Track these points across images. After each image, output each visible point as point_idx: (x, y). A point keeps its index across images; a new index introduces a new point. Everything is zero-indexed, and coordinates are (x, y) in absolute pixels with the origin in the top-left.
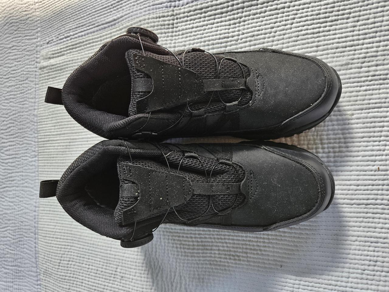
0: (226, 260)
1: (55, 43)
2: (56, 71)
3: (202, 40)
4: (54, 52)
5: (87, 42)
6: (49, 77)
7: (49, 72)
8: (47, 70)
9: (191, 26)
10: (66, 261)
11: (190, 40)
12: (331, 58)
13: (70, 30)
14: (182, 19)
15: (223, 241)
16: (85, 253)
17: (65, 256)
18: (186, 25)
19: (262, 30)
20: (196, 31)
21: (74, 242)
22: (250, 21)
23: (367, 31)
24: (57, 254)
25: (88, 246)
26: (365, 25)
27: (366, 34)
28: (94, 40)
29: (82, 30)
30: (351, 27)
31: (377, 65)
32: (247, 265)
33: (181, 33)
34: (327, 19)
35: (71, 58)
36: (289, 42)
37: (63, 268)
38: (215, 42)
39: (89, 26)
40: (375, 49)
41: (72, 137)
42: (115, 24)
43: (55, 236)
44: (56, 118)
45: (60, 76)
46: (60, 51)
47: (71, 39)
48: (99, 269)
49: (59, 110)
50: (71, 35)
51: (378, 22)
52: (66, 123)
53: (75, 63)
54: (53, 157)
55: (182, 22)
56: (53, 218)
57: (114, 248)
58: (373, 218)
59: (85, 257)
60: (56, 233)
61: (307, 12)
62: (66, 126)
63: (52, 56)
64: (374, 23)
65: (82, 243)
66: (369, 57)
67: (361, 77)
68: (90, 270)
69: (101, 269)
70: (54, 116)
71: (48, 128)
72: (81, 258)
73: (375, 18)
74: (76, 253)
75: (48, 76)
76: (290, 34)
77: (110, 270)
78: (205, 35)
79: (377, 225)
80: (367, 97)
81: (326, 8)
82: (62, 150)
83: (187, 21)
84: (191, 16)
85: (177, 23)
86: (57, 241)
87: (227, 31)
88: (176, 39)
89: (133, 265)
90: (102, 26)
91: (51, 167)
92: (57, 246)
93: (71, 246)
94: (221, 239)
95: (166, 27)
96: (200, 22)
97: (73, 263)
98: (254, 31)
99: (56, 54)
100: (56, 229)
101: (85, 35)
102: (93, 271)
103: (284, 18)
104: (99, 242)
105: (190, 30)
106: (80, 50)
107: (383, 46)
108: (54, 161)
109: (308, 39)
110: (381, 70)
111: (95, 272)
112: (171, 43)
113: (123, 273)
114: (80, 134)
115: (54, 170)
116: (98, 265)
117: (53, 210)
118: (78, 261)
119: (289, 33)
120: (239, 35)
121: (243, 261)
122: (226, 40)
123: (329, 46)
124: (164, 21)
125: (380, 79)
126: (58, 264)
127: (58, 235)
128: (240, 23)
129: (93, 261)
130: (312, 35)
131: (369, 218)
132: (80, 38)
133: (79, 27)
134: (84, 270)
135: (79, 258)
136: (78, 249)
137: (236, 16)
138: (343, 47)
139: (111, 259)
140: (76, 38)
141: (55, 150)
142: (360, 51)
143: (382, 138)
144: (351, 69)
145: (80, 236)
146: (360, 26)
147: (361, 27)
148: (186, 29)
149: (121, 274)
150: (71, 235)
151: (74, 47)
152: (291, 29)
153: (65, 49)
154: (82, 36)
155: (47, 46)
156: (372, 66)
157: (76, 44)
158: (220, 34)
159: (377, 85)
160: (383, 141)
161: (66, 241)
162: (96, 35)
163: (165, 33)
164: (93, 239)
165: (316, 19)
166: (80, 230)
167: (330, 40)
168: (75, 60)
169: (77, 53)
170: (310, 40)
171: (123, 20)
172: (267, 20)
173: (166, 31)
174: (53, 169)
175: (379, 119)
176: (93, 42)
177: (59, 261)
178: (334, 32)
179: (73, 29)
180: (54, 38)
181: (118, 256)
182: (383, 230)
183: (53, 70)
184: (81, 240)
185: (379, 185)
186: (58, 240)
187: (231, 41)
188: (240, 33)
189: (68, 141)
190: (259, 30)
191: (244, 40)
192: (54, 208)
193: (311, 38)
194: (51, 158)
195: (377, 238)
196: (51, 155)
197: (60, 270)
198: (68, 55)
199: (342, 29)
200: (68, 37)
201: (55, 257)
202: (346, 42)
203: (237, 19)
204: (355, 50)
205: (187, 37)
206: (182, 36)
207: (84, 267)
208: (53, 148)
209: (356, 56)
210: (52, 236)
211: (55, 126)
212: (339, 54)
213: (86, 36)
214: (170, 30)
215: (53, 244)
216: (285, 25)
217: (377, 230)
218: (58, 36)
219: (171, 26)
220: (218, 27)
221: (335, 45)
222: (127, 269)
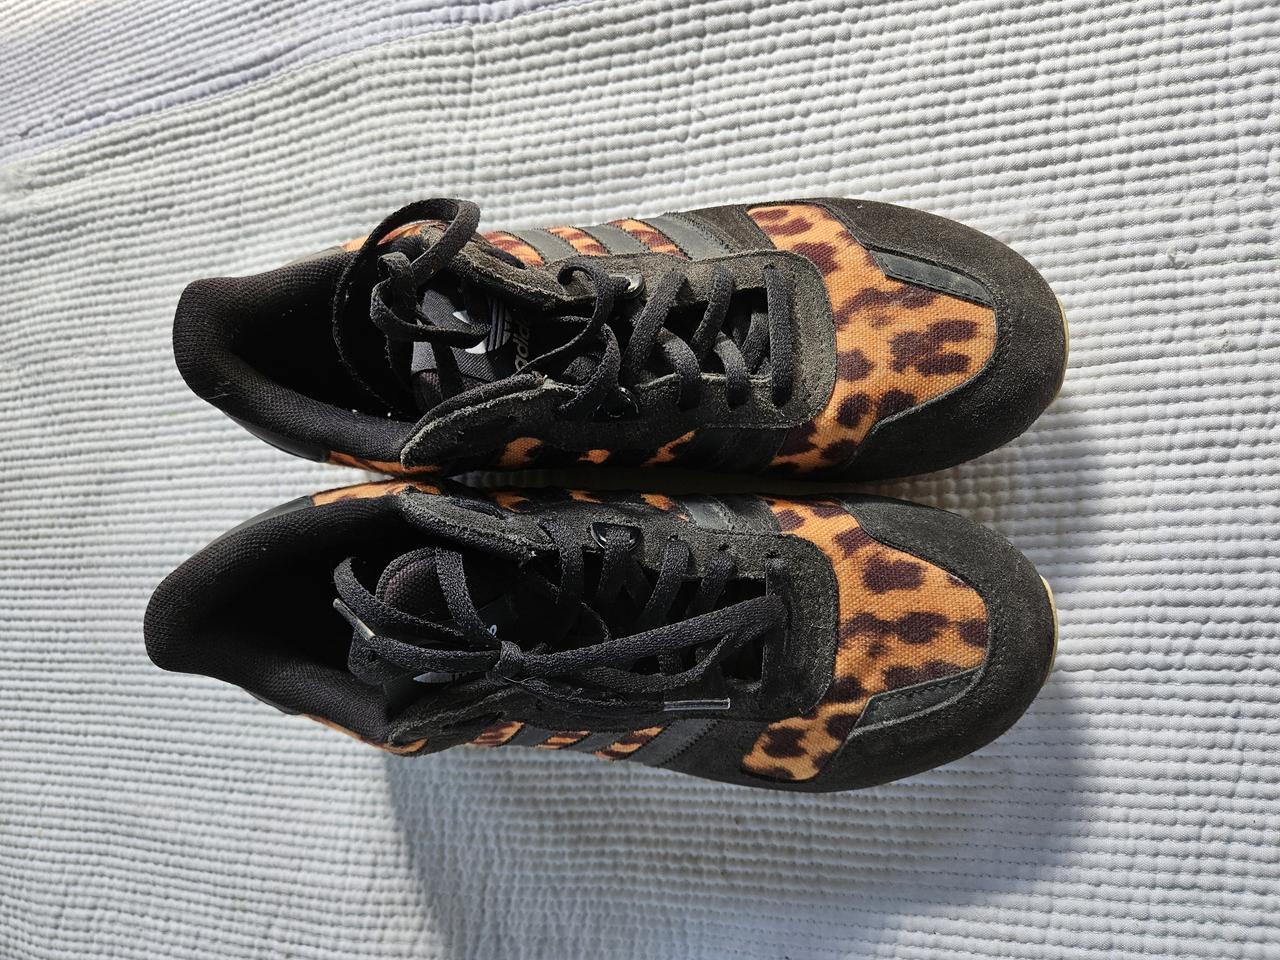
0: (651, 877)
1: (51, 135)
2: (53, 231)
3: (568, 133)
4: (45, 167)
5: (166, 134)
6: (25, 253)
7: (26, 236)
8: (19, 228)
9: (531, 87)
10: (83, 907)
11: (525, 133)
12: (981, 200)
13: (107, 89)
14: (500, 65)
15: (642, 809)
16: (151, 878)
17: (79, 889)
18: (513, 84)
19: (763, 107)
20: (547, 106)
21: (113, 838)
22: (725, 78)
23: (1088, 116)
24: (50, 882)
25: (162, 852)
26: (1083, 96)
27: (1086, 126)
28: (192, 127)
29: (151, 91)
30: (1042, 103)
31: (1121, 225)
32: (721, 888)
33: (494, 108)
34: (967, 77)
35: (107, 186)
36: (849, 149)
37: (70, 934)
38: (609, 141)
39: (175, 78)
40: (1114, 174)
41: (108, 465)
42: (267, 73)
43: (40, 821)
44: (48, 397)
45: (65, 249)
46: (69, 161)
47: (108, 122)
48: (203, 931)
49: (61, 369)
50: (109, 109)
51: (1120, 90)
52: (85, 414)
53: (122, 203)
54: (36, 537)
55: (500, 73)
56: (33, 755)
57: (261, 853)
58: (1121, 712)
59: (153, 889)
60: (46, 810)
61: (903, 54)
62: (86, 425)
63: (40, 178)
64: (1111, 92)
65: (140, 842)
66: (1097, 199)
67: (1074, 263)
68: (170, 937)
69: (210, 932)
70: (42, 389)
71: (17, 433)
72: (138, 897)
73: (1111, 76)
74: (120, 878)
75: (21, 249)
76: (853, 122)
77: (244, 934)
78: (575, 118)
79: (1133, 735)
80: (1094, 325)
81: (964, 43)
82: (70, 511)
83: (517, 70)
84: (531, 53)
85: (483, 76)
86: (50, 838)
87: (649, 106)
88: (477, 128)
89: (328, 912)
90: (223, 80)
91: (29, 572)
92: (50, 855)
93: (100, 854)
94: (636, 801)
95: (445, 86)
96: (561, 75)
97: (109, 914)
98: (739, 110)
99: (52, 171)
100: (47, 794)
101: (159, 109)
102: (182, 939)
103: (833, 72)
104: (204, 834)
105: (528, 101)
106: (142, 160)
107: (1140, 165)
108: (39, 552)
109: (908, 138)
110: (1134, 239)
111: (191, 941)
112: (459, 141)
113: (292, 942)
114: (141, 452)
115: (37, 582)
116: (200, 919)
117: (34, 724)
118: (125, 906)
119: (848, 119)
120: (688, 122)
121: (710, 873)
122: (646, 135)
123: (976, 165)
124: (437, 66)
125: (1133, 269)
126: (51, 921)
127: (54, 816)
128: (691, 81)
129: (184, 905)
130: (921, 128)
131: (1108, 711)
132: (143, 118)
133: (140, 80)
134: (147, 939)
135: (129, 895)
136: (125, 863)
137: (678, 60)
138: (1016, 168)
139: (248, 894)
140: (128, 117)
141: (43, 511)
142: (1068, 181)
143: (1142, 455)
144: (1042, 235)
145: (136, 815)
146: (1068, 99)
147: (1073, 105)
148: (515, 97)
149: (286, 946)
150: (99, 815)
151: (119, 148)
152: (855, 104)
153: (86, 156)
154: (149, 111)
155: (19, 144)
156: (1107, 226)
157: (127, 140)
158: (627, 117)
159: (1125, 285)
160: (1145, 463)
161: (83, 835)
162: (200, 109)
163: (442, 106)
164: (183, 826)
165: (933, 76)
166: (132, 796)
167: (977, 143)
168: (124, 193)
169: (129, 168)
170: (914, 144)
171: (296, 60)
172: (777, 75)
173: (445, 99)
174: (34, 577)
175: (1131, 396)
176: (188, 134)
177: (55, 910)
178: (989, 117)
179: (116, 86)
180: (46, 117)
181: (276, 879)
182: (1153, 751)
183: (40, 228)
184: (138, 831)
185: (1136, 604)
186: (55, 833)
187: (663, 140)
188: (694, 114)
189: (93, 477)
190: (753, 108)
191: (704, 138)
192: (39, 720)
193: (919, 136)
194: (26, 538)
195: (1133, 775)
196: (27, 528)
197: (58, 943)
198: (98, 175)
199: (1012, 107)
200: (99, 114)
201: (40, 897)
202: (1026, 150)
203: (683, 68)
204: (1054, 177)
205: (515, 123)
206: (500, 118)
207: (149, 928)
208: (35, 502)
209: (1057, 197)
210: (29, 819)
211: (44, 425)
212: (1005, 190)
213: (165, 112)
214: (459, 98)
215: (35, 848)
216: (838, 93)
217: (1133, 750)
218: (61, 111)
219: (461, 85)
220: (620, 93)
221: (993, 161)
222: (304, 925)
